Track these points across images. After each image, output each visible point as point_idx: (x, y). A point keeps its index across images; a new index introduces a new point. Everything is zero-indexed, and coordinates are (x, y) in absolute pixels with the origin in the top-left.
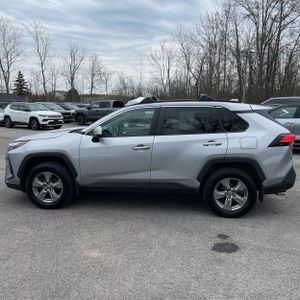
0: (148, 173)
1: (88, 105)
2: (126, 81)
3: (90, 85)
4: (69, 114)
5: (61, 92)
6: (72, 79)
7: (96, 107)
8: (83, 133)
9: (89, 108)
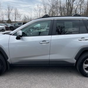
0: (48, 56)
1: (14, 24)
2: (26, 17)
3: (14, 18)
4: (8, 27)
5: (5, 20)
6: (9, 16)
7: (17, 25)
8: (11, 34)
9: (15, 25)
